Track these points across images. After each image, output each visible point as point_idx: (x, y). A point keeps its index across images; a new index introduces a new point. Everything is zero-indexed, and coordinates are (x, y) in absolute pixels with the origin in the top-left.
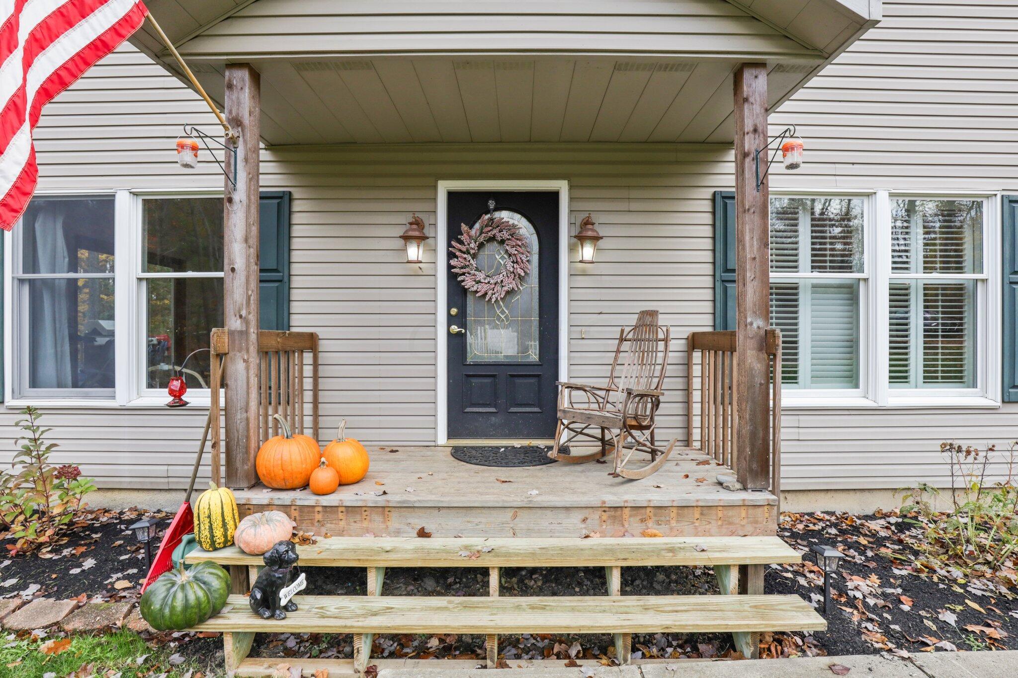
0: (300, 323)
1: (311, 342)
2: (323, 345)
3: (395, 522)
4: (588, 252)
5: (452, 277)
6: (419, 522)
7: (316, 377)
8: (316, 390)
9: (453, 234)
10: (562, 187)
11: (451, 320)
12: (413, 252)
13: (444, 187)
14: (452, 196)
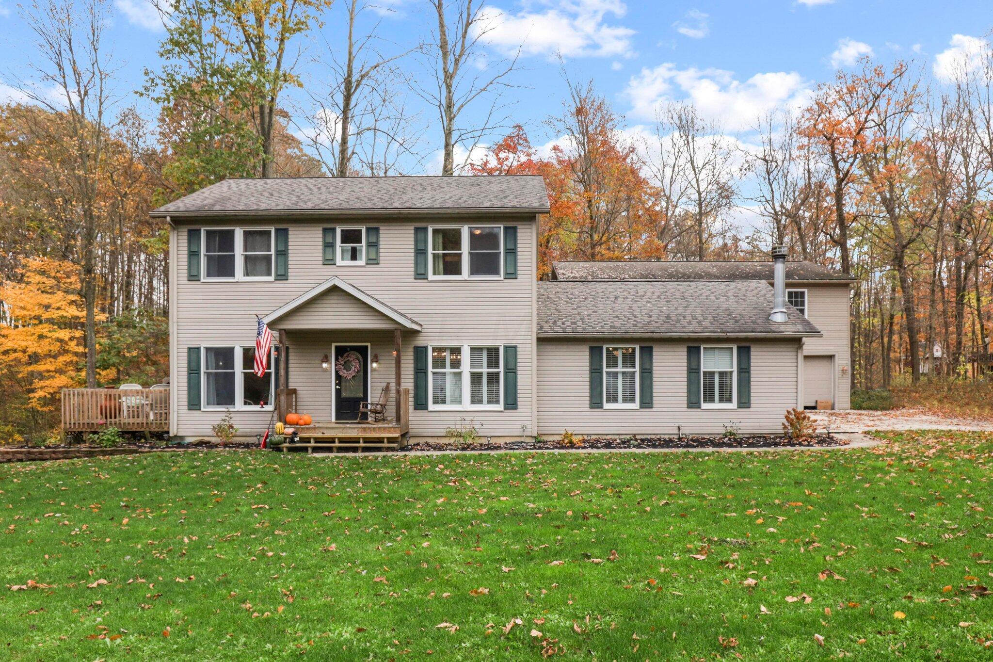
0: (292, 386)
1: (294, 391)
2: (298, 392)
3: (317, 431)
4: (375, 365)
5: (337, 372)
6: (322, 431)
7: (296, 402)
8: (296, 405)
9: (337, 359)
10: (369, 344)
11: (336, 384)
12: (325, 365)
13: (334, 345)
14: (337, 347)
